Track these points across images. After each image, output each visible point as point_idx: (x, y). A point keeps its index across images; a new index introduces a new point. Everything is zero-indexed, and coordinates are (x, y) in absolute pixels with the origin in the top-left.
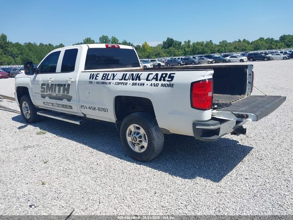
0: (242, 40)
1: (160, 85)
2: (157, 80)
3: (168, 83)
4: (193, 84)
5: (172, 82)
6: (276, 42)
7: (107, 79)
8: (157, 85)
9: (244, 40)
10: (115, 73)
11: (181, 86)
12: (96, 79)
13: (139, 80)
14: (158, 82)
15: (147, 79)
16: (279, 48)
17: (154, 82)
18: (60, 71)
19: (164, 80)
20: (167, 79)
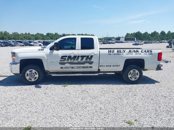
0: (28, 33)
1: (148, 54)
2: (146, 52)
3: (150, 53)
4: (159, 53)
5: (152, 53)
6: (45, 36)
7: (120, 52)
8: (146, 54)
9: (29, 33)
10: (125, 50)
11: (155, 54)
12: (113, 52)
13: (138, 52)
14: (146, 53)
15: (142, 52)
16: (48, 40)
17: (145, 53)
18: (80, 49)
19: (149, 52)
20: (150, 52)
